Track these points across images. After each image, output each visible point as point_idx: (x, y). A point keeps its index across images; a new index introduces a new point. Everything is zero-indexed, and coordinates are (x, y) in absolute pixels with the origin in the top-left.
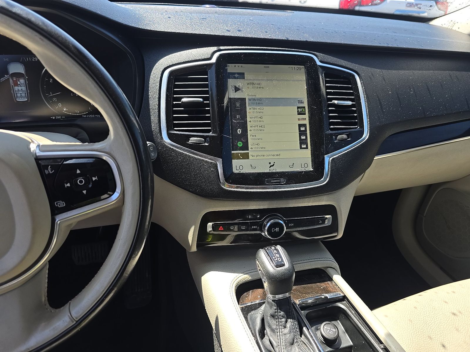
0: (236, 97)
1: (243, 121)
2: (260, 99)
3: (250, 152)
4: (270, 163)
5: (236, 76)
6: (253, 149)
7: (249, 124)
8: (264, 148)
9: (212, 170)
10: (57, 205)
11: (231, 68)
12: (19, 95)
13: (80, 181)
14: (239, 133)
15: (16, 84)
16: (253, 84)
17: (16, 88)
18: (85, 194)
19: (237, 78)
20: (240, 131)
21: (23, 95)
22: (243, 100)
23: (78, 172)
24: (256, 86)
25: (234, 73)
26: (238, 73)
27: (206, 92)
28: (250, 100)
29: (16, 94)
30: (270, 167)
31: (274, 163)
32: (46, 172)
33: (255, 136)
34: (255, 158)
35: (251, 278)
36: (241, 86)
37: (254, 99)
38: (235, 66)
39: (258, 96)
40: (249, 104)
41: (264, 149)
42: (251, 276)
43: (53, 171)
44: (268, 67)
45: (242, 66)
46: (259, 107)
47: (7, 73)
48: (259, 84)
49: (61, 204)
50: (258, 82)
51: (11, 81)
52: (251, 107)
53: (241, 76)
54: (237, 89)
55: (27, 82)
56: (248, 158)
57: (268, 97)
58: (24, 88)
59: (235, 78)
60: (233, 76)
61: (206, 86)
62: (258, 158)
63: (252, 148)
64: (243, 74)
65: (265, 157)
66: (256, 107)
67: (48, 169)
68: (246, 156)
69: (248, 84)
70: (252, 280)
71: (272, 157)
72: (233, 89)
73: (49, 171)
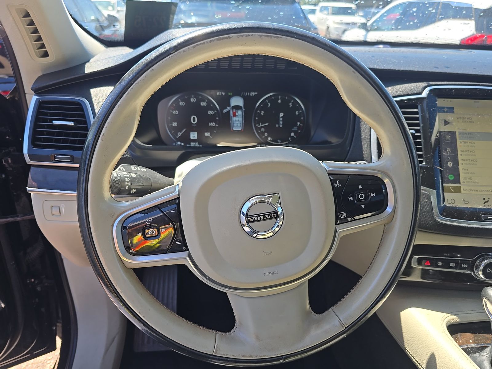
0: (445, 130)
1: (454, 154)
2: (470, 133)
3: (463, 186)
4: (484, 199)
5: (446, 110)
6: (465, 184)
7: (460, 158)
8: (478, 183)
9: (426, 201)
10: (340, 215)
11: (441, 102)
12: (235, 125)
13: (361, 196)
14: (449, 166)
15: (235, 115)
16: (463, 118)
17: (234, 119)
18: (363, 208)
19: (447, 112)
20: (451, 164)
21: (239, 125)
22: (453, 134)
23: (360, 187)
24: (466, 120)
25: (444, 108)
26: (447, 108)
27: (417, 125)
28: (460, 133)
29: (234, 123)
30: (484, 203)
31: (489, 199)
32: (335, 185)
33: (467, 170)
34: (468, 192)
35: (459, 320)
36: (451, 119)
37: (465, 133)
38: (444, 101)
39: (469, 130)
40: (459, 137)
41: (476, 184)
42: (459, 318)
43: (341, 185)
44: (479, 102)
45: (451, 101)
46: (470, 141)
47: (229, 106)
48: (469, 118)
49: (343, 215)
50: (469, 116)
51: (231, 112)
52: (462, 141)
53: (451, 110)
54: (446, 123)
55: (243, 114)
56: (460, 192)
57: (479, 131)
58: (240, 119)
59: (444, 112)
60: (442, 110)
61: (417, 119)
62: (471, 192)
63: (464, 182)
64: (453, 108)
65: (479, 193)
66: (467, 141)
67: (336, 183)
68: (458, 190)
69: (458, 118)
70: (460, 322)
71: (486, 193)
72: (443, 122)
73: (337, 185)
